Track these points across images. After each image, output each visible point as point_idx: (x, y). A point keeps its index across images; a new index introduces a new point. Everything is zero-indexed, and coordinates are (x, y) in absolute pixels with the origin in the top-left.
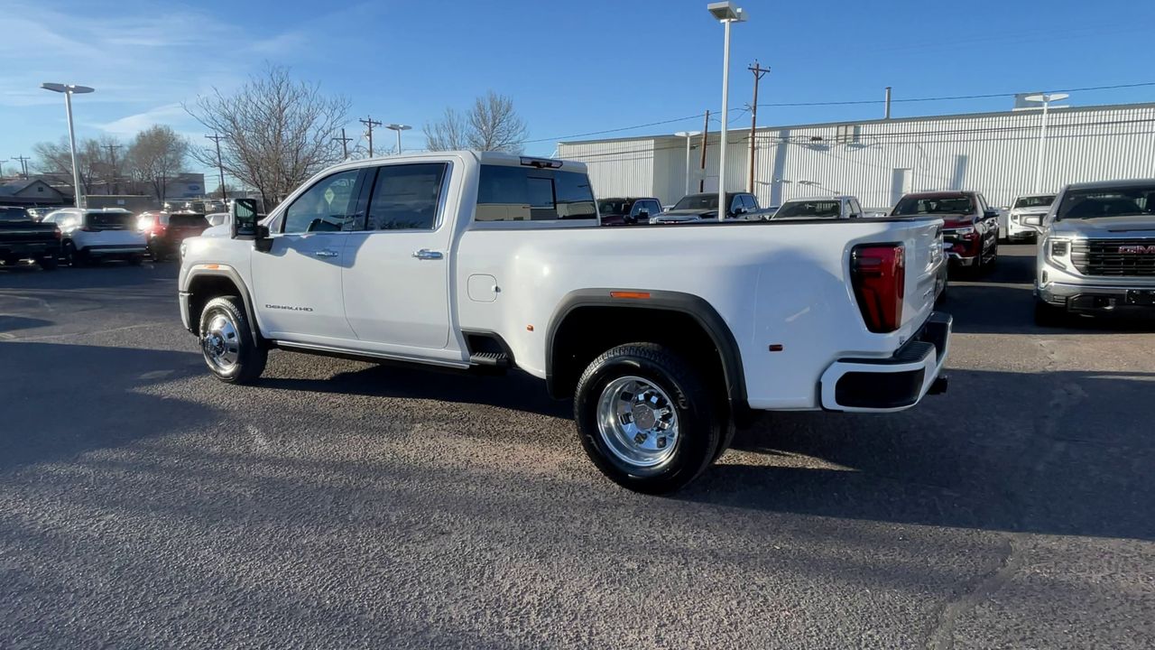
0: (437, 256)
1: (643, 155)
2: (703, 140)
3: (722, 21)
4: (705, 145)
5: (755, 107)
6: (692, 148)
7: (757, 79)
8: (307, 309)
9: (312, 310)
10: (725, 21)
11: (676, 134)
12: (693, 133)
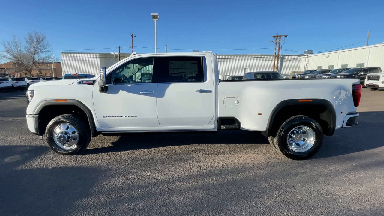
0: (209, 91)
1: (96, 59)
2: (119, 56)
3: (153, 19)
4: (120, 57)
5: (133, 47)
6: (116, 58)
7: (133, 39)
8: (133, 116)
9: (136, 116)
10: (155, 19)
11: (110, 53)
12: (116, 53)
